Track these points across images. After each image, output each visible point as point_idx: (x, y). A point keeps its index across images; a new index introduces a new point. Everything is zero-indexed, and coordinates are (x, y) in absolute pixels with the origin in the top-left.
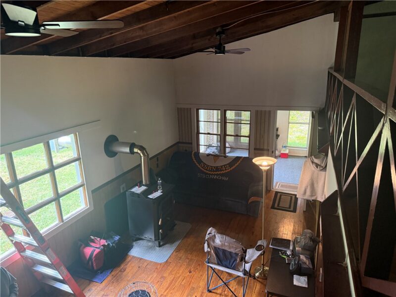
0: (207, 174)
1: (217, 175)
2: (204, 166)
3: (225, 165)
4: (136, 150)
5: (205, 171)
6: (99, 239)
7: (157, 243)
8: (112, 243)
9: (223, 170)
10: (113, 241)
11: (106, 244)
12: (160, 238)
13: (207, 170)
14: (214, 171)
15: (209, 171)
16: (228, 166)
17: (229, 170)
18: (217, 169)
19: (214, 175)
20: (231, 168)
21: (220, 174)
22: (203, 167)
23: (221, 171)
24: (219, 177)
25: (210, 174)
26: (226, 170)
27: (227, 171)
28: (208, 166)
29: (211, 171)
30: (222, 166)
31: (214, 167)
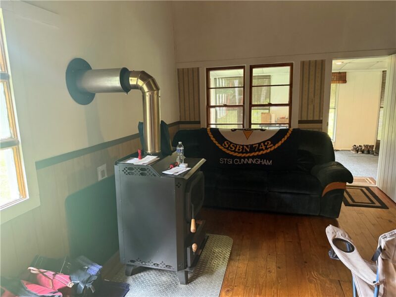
0: (236, 157)
1: (253, 157)
2: (229, 146)
3: (264, 142)
4: (133, 81)
5: (231, 153)
6: (50, 274)
7: (182, 274)
8: (83, 282)
9: (262, 150)
10: (86, 278)
11: (70, 285)
12: (189, 264)
13: (235, 151)
14: (247, 152)
15: (239, 153)
16: (270, 142)
17: (272, 149)
18: (252, 148)
19: (248, 158)
20: (274, 145)
21: (258, 156)
22: (227, 149)
23: (259, 150)
24: (257, 161)
25: (240, 158)
26: (267, 149)
27: (269, 150)
28: (236, 145)
29: (242, 153)
30: (259, 144)
31: (247, 146)
